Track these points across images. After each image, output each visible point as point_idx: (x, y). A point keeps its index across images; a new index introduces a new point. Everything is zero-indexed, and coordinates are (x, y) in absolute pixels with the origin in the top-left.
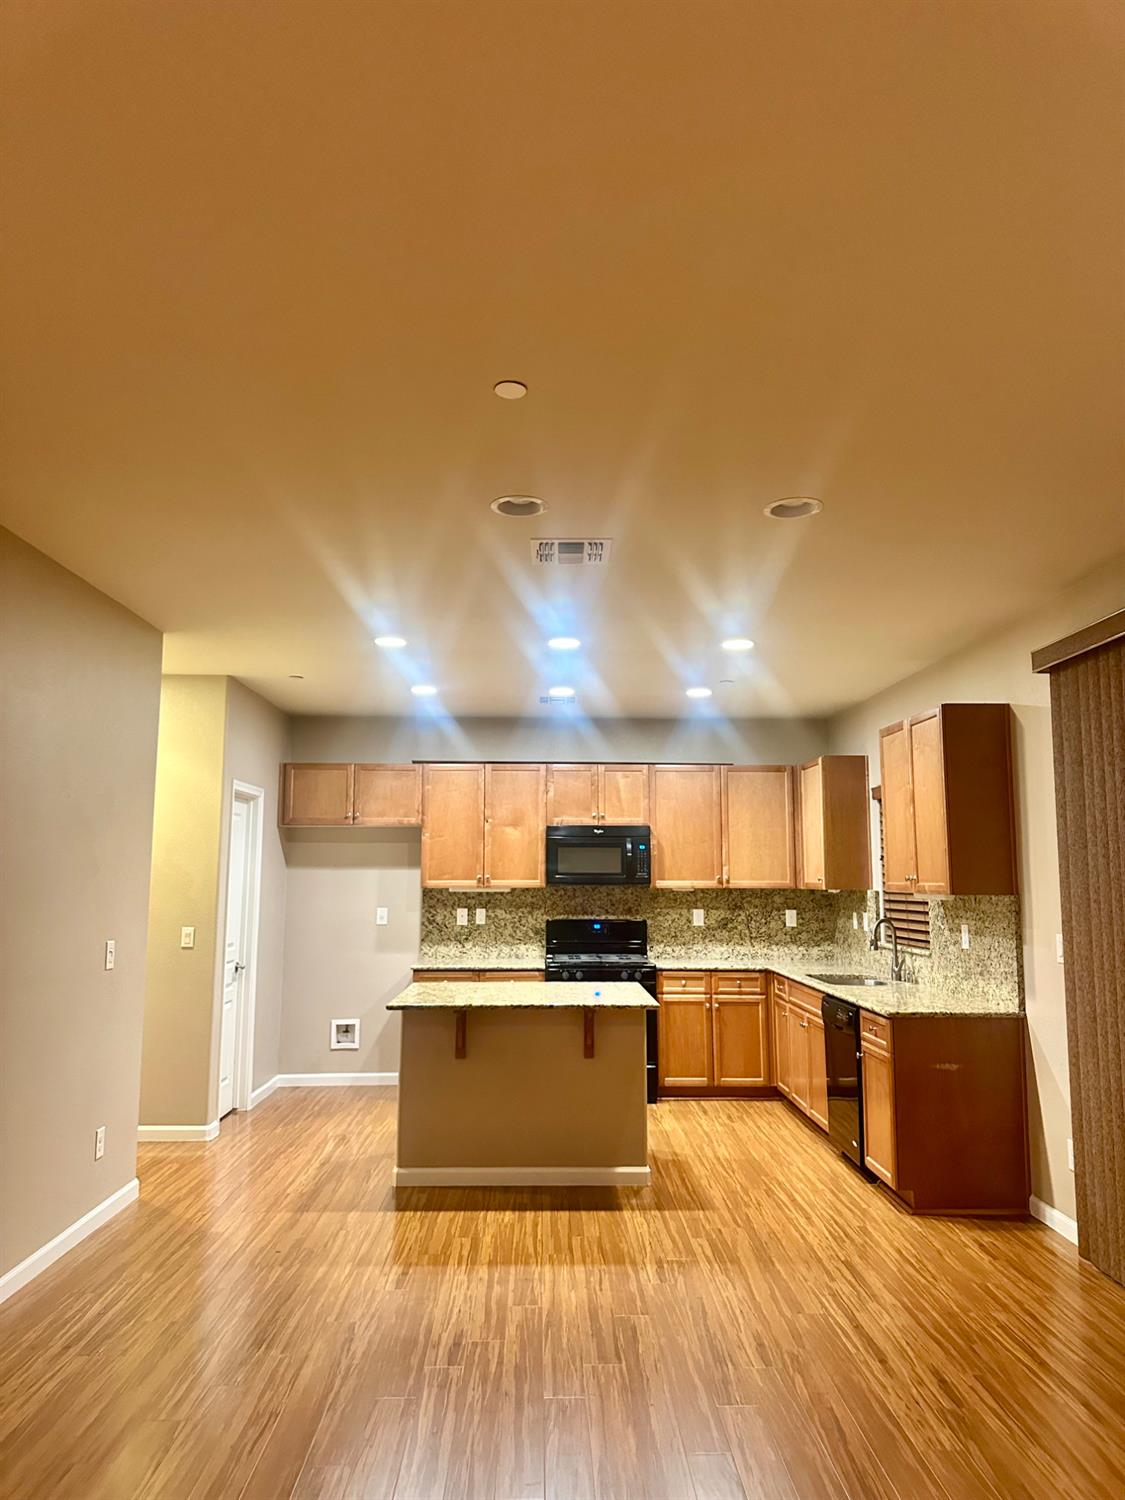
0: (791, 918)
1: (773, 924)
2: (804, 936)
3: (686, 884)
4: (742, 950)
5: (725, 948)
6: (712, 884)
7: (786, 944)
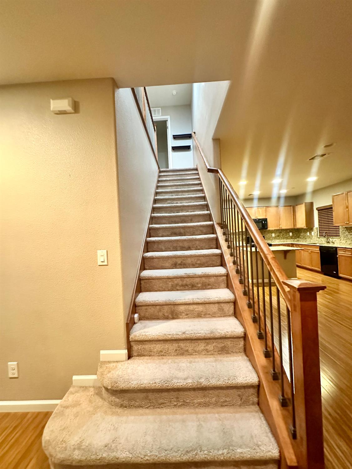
0: (291, 234)
1: (287, 235)
2: (293, 237)
3: (273, 229)
4: (282, 240)
5: (279, 240)
6: (278, 228)
7: (290, 239)
